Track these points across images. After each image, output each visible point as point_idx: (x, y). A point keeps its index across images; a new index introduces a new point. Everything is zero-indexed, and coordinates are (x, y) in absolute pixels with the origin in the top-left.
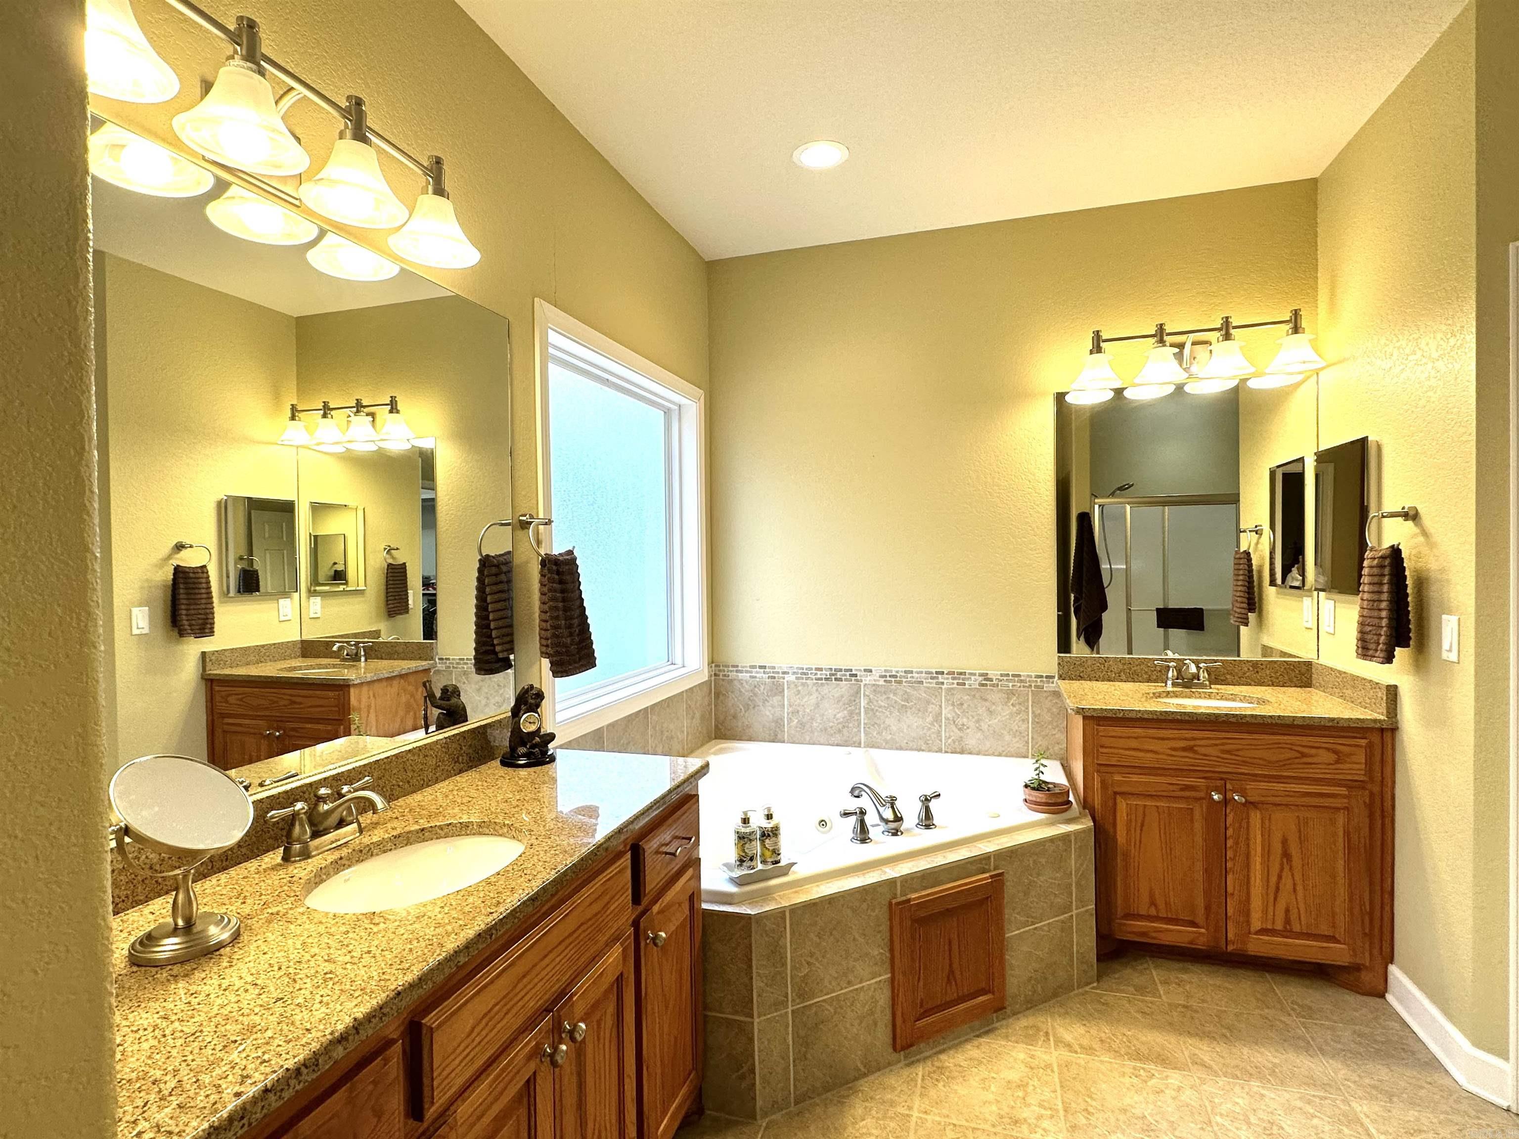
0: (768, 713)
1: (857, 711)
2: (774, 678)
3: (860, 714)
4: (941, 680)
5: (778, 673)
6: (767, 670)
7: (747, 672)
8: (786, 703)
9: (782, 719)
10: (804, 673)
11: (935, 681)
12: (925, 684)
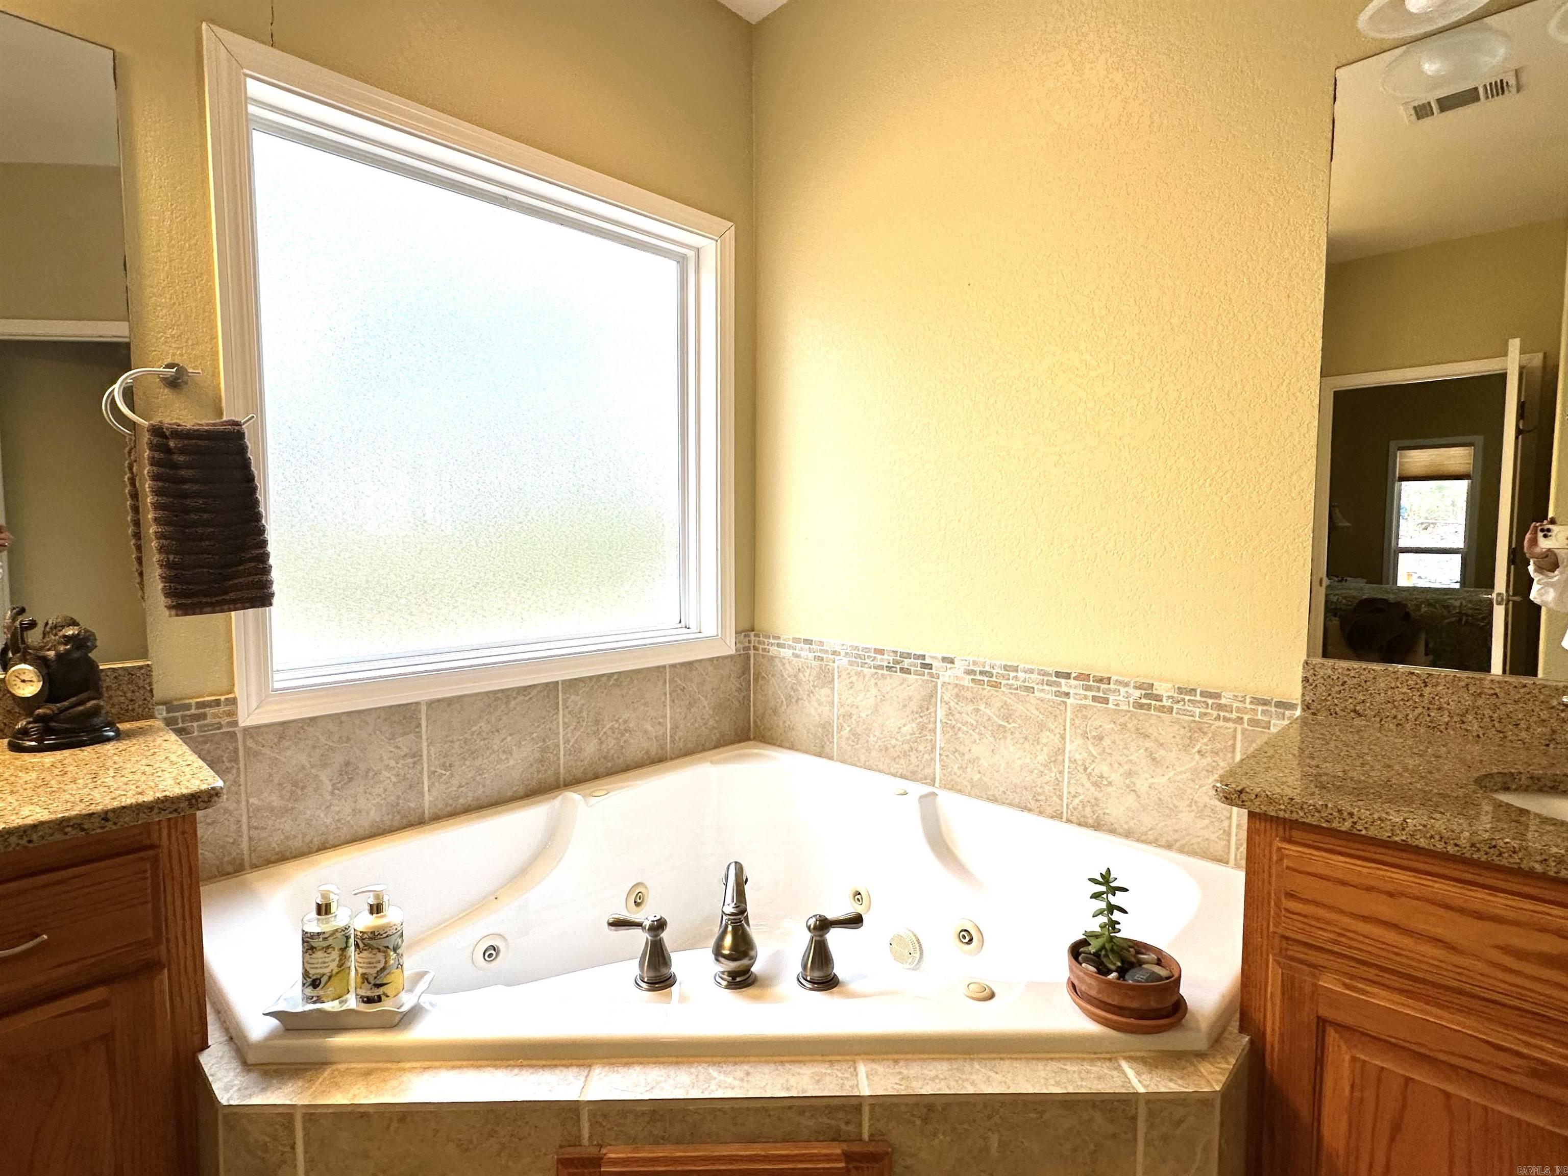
0: (813, 712)
1: (931, 726)
2: (822, 659)
3: (934, 730)
4: (1064, 689)
5: (826, 652)
6: (814, 646)
7: (790, 647)
8: (836, 700)
9: (830, 724)
10: (860, 656)
11: (1054, 689)
12: (1037, 694)
